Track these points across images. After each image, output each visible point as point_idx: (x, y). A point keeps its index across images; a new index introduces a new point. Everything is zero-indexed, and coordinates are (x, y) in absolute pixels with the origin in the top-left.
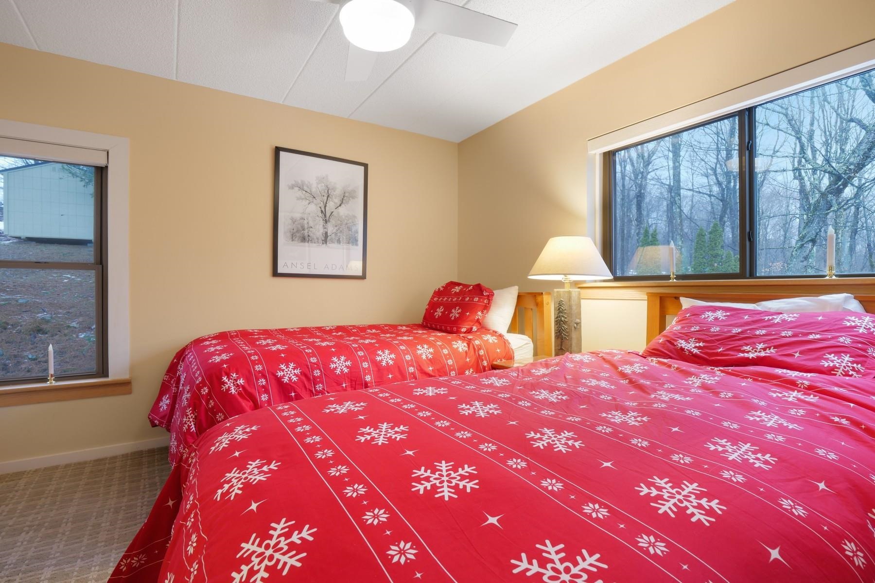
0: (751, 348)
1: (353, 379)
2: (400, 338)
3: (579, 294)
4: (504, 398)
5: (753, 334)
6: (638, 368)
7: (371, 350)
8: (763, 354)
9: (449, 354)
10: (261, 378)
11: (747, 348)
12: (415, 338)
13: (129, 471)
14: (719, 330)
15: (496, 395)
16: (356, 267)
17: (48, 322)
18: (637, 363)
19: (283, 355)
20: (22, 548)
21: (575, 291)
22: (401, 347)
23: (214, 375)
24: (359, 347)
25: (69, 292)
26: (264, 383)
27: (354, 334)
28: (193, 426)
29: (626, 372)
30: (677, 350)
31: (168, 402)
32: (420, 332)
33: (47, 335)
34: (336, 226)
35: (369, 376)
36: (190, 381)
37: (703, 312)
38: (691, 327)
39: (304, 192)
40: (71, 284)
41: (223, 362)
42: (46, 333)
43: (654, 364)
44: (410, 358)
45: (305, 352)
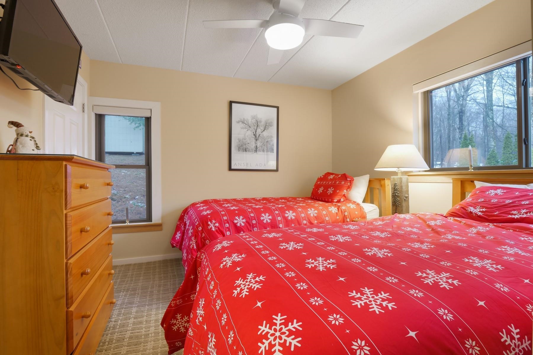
0: (517, 212)
1: (273, 226)
2: (298, 204)
3: (407, 179)
4: (354, 234)
5: (520, 204)
6: (438, 223)
7: (282, 211)
8: (525, 216)
9: (326, 214)
10: (227, 224)
11: (515, 212)
12: (307, 205)
13: (162, 269)
14: (497, 201)
15: (350, 233)
16: (272, 165)
17: (116, 195)
18: (439, 220)
19: (237, 212)
20: (122, 298)
21: (404, 178)
22: (299, 209)
23: (204, 221)
24: (276, 209)
25: (124, 180)
26: (228, 226)
27: (272, 202)
28: (195, 246)
29: (431, 224)
30: (467, 213)
31: (180, 235)
32: (310, 201)
33: (115, 202)
34: (262, 142)
35: (281, 225)
36: (192, 224)
37: (488, 190)
38: (479, 199)
39: (245, 124)
40: (125, 175)
41: (208, 214)
42: (115, 201)
43: (451, 221)
44: (304, 216)
45: (248, 211)
